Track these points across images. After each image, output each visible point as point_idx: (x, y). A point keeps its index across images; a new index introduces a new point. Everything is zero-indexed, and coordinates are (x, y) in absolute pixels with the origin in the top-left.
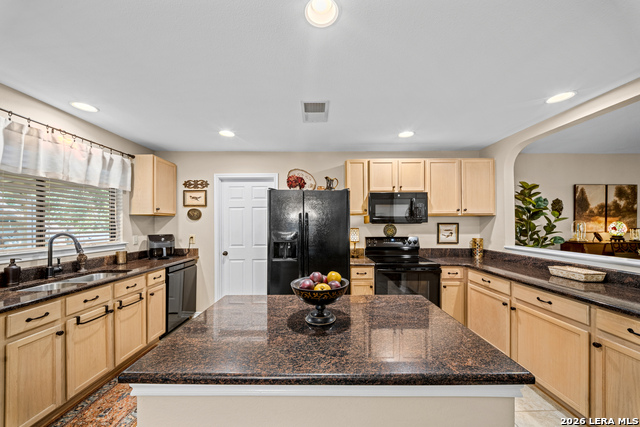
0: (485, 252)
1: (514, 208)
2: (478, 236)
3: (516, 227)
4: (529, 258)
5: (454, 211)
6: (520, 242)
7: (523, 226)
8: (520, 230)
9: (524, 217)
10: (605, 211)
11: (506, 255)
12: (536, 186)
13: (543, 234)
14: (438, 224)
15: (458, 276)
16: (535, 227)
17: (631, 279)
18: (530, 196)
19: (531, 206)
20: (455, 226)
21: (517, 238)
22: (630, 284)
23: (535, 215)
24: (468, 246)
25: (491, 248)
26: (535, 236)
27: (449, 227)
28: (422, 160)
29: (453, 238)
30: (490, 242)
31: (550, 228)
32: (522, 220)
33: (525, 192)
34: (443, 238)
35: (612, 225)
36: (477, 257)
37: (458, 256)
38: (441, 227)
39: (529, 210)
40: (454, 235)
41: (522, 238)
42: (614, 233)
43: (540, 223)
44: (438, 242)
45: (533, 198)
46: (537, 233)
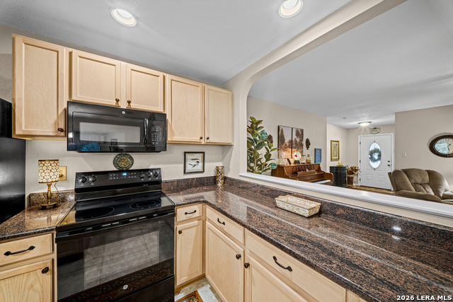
0: (225, 178)
1: (246, 140)
2: (220, 164)
3: (248, 155)
4: (258, 185)
5: (197, 139)
6: (251, 170)
7: (251, 155)
8: (250, 158)
9: (253, 147)
10: (292, 145)
11: (240, 182)
12: (260, 122)
13: (264, 160)
14: (185, 153)
15: (196, 215)
16: (259, 155)
17: (342, 211)
18: (257, 129)
19: (257, 138)
20: (202, 154)
21: (248, 165)
22: (341, 216)
23: (260, 146)
24: (212, 174)
25: (230, 175)
26: (259, 163)
27: (196, 156)
28: (161, 74)
29: (199, 167)
30: (229, 170)
31: (268, 157)
32: (251, 149)
33: (253, 126)
34: (189, 168)
35: (295, 154)
36: (219, 185)
37: (203, 185)
38: (188, 156)
39: (256, 141)
40: (201, 164)
41: (252, 165)
42: (296, 159)
43: (262, 152)
44: (185, 173)
45: (259, 131)
46: (260, 160)
